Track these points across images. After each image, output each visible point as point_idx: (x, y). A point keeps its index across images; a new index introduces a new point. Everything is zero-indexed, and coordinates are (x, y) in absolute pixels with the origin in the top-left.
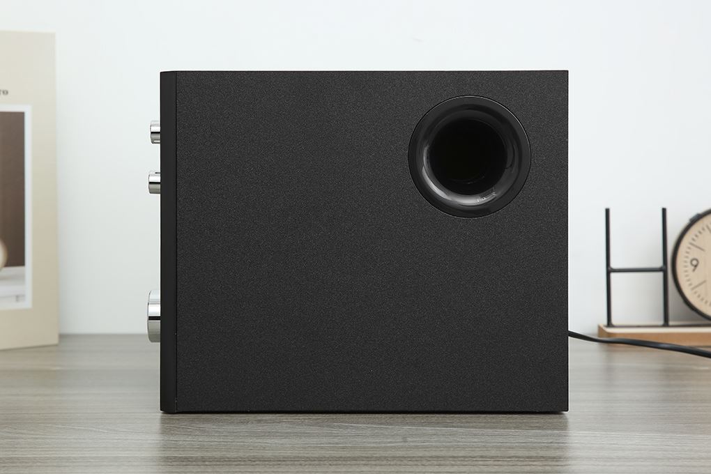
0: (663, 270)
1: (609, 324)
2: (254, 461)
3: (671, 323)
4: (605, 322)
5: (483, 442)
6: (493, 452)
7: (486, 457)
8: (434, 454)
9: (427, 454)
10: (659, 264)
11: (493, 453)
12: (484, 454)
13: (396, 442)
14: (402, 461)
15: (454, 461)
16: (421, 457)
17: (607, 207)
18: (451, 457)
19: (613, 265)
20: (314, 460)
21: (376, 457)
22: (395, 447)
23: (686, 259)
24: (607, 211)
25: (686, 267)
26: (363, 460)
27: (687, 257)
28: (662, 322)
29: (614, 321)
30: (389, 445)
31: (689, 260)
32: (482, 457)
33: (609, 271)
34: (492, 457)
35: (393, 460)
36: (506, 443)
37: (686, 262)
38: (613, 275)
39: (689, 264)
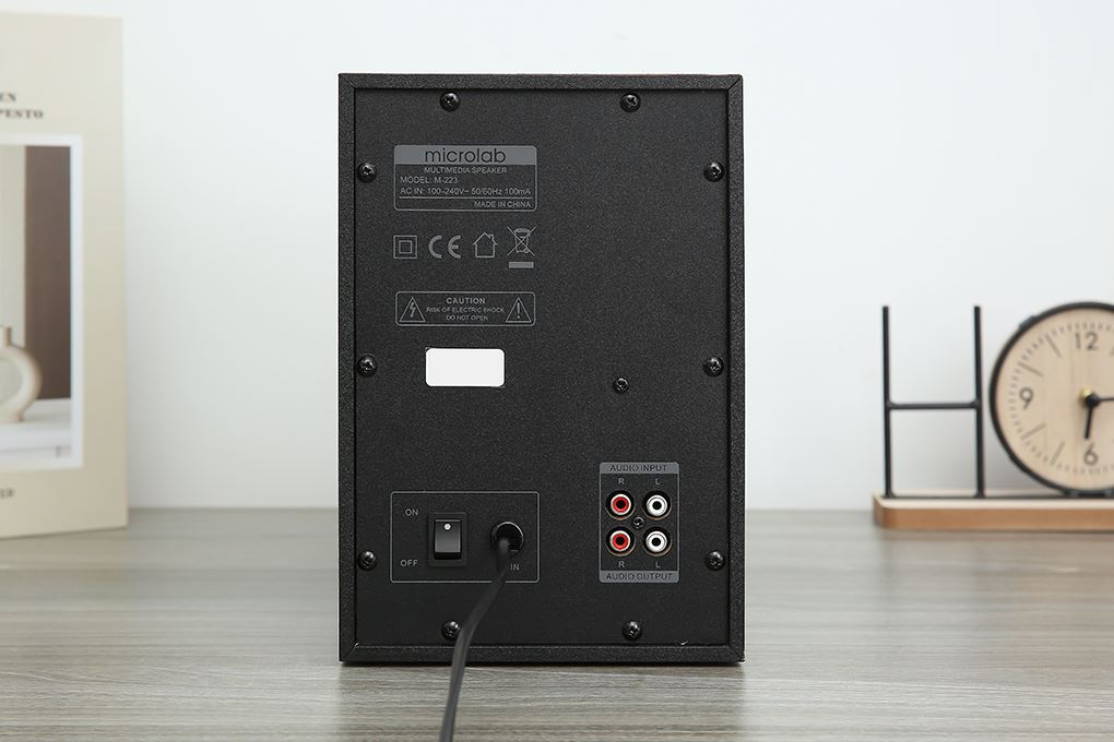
0: (976, 406)
1: (889, 494)
2: (288, 735)
3: (988, 492)
4: (882, 490)
5: (682, 700)
6: (696, 718)
7: (682, 728)
8: (594, 721)
9: (583, 722)
10: (970, 396)
11: (695, 720)
12: (679, 723)
13: (535, 700)
14: (538, 734)
15: (627, 734)
16: (573, 728)
17: (885, 303)
18: (622, 728)
19: (895, 398)
20: (390, 734)
21: (497, 728)
22: (531, 708)
23: (1013, 390)
24: (886, 311)
25: (1012, 401)
26: (472, 733)
27: (1014, 386)
28: (973, 491)
29: (896, 489)
30: (522, 705)
31: (1017, 391)
32: (675, 727)
33: (888, 407)
34: (692, 728)
35: (524, 733)
36: (721, 701)
37: (1012, 393)
38: (894, 414)
39: (1017, 397)
